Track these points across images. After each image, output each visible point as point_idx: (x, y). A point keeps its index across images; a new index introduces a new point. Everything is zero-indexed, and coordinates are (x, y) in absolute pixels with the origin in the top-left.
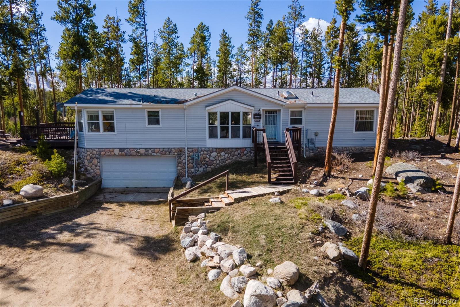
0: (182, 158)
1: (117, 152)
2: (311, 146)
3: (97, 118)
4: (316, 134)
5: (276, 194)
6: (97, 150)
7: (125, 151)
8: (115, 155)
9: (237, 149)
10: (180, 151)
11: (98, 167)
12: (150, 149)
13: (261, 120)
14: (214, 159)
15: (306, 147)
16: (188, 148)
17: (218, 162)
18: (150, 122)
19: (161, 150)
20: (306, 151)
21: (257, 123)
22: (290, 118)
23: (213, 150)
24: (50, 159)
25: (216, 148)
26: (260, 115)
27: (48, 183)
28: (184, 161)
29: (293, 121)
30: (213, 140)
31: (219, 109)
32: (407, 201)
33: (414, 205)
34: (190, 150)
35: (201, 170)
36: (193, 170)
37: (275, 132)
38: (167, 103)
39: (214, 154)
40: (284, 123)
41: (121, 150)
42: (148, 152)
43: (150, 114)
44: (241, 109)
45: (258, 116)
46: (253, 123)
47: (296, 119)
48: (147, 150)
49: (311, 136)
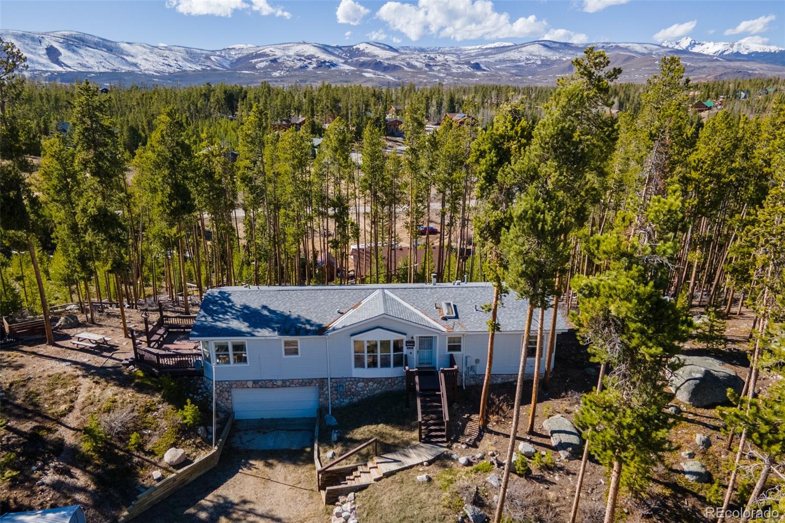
0: (325, 389)
1: (250, 384)
2: (471, 373)
3: (227, 349)
4: (477, 361)
5: (425, 463)
6: (227, 383)
7: (260, 383)
8: (248, 387)
9: (387, 379)
10: (322, 382)
11: (229, 401)
12: (288, 380)
13: (415, 347)
14: (360, 389)
15: (466, 375)
16: (331, 379)
17: (366, 392)
18: (287, 352)
19: (300, 381)
20: (466, 379)
21: (410, 351)
22: (447, 344)
23: (358, 380)
24: (183, 409)
25: (363, 379)
26: (413, 342)
27: (186, 439)
28: (326, 392)
29: (451, 348)
30: (360, 370)
31: (366, 337)
32: (551, 472)
33: (557, 478)
34: (334, 380)
35: (347, 401)
36: (337, 401)
37: (431, 357)
38: (307, 332)
39: (361, 384)
40: (441, 350)
41: (255, 382)
42: (286, 384)
43: (287, 343)
44: (392, 337)
45: (410, 343)
46: (405, 351)
47: (455, 346)
48: (284, 381)
49: (471, 363)
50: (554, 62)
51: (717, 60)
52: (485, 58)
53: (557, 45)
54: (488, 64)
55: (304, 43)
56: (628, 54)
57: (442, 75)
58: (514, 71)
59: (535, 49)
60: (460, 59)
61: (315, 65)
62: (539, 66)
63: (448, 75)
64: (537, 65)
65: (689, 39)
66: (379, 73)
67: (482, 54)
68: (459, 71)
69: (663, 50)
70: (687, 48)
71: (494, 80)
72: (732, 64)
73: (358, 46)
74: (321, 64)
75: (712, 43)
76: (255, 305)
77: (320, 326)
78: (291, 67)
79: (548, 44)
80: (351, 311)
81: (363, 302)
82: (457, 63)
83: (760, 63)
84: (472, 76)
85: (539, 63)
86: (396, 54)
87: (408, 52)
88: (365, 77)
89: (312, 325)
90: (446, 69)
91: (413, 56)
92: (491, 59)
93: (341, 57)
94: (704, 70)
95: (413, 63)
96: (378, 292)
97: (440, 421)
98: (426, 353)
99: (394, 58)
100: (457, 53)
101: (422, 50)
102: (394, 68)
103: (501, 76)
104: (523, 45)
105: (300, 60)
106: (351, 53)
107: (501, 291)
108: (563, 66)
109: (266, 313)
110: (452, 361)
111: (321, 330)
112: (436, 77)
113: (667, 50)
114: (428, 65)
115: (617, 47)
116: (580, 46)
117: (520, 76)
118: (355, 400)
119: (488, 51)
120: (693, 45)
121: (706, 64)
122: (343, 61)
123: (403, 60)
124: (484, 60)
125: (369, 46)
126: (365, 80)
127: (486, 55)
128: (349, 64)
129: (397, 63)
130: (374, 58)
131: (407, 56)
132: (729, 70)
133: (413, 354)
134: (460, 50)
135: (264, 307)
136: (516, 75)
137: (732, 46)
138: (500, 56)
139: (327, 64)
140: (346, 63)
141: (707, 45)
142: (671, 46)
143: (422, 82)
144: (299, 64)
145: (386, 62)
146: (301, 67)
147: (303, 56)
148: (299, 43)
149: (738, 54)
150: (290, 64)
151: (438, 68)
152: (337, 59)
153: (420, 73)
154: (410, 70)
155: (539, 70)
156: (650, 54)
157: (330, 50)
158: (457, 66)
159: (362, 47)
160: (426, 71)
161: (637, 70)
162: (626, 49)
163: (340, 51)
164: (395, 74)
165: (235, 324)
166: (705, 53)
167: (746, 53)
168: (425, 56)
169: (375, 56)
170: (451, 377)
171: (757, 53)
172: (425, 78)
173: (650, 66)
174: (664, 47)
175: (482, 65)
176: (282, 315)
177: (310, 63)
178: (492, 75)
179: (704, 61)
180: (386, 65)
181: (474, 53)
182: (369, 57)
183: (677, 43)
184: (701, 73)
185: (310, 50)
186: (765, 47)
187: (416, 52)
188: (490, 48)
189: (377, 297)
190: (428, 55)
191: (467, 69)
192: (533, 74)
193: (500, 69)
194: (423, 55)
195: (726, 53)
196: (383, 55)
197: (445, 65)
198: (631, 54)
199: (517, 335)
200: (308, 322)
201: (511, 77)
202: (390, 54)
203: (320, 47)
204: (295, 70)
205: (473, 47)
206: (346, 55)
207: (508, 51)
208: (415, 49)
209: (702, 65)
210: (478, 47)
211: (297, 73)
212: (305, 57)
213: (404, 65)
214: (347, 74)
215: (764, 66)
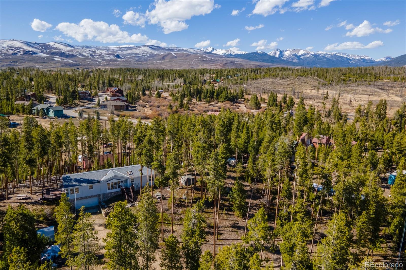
3: (73, 190)
4: (138, 184)
6: (73, 199)
8: (79, 200)
9: (116, 191)
10: (99, 195)
11: (74, 204)
14: (109, 196)
16: (102, 194)
17: (111, 196)
18: (90, 189)
19: (94, 196)
20: (136, 188)
23: (109, 193)
28: (101, 198)
29: (132, 182)
30: (109, 190)
31: (110, 182)
35: (106, 199)
36: (103, 200)
37: (127, 185)
38: (95, 183)
39: (110, 194)
40: (129, 182)
41: (81, 198)
42: (90, 197)
43: (90, 186)
44: (117, 181)
45: (122, 182)
46: (121, 184)
47: (133, 181)
48: (89, 196)
49: (137, 184)
50: (155, 55)
51: (223, 57)
52: (122, 52)
53: (156, 48)
54: (123, 55)
55: (13, 40)
56: (188, 53)
57: (100, 60)
58: (137, 59)
59: (146, 49)
60: (108, 52)
61: (22, 53)
62: (148, 57)
63: (103, 60)
64: (147, 56)
65: (212, 48)
66: (64, 58)
67: (120, 50)
68: (109, 58)
69: (201, 52)
70: (211, 51)
71: (127, 63)
72: (229, 59)
73: (49, 43)
74: (26, 53)
75: (220, 50)
76: (78, 178)
77: (98, 181)
78: (5, 53)
79: (151, 47)
80: (105, 176)
81: (108, 173)
82: (107, 54)
83: (239, 58)
84: (117, 61)
85: (149, 55)
86: (73, 49)
87: (79, 48)
88: (56, 60)
89: (95, 181)
90: (101, 57)
91: (83, 50)
92: (125, 53)
93: (39, 49)
94: (219, 61)
95: (83, 54)
96: (111, 171)
97: (131, 198)
98: (126, 184)
99: (72, 51)
100: (107, 49)
101: (87, 47)
102: (73, 56)
103: (130, 61)
104: (140, 47)
105: (12, 50)
106: (45, 47)
107: (142, 166)
108: (160, 57)
109: (82, 179)
110: (132, 185)
111: (99, 182)
112: (96, 61)
113: (203, 52)
114: (91, 55)
115: (183, 50)
116: (166, 48)
117: (140, 61)
118: (108, 198)
119: (123, 49)
120: (213, 50)
121: (219, 59)
122: (40, 51)
123: (77, 52)
124: (121, 53)
125: (56, 44)
126: (55, 62)
127: (122, 51)
128: (44, 53)
129: (74, 54)
130: (60, 51)
131: (79, 50)
132: (228, 62)
133: (123, 184)
134: (108, 48)
135: (81, 178)
136: (138, 61)
137: (228, 51)
138: (129, 52)
139: (30, 52)
140: (42, 52)
141: (219, 50)
142: (204, 50)
143: (89, 64)
144: (11, 52)
145: (67, 53)
146: (13, 54)
147: (13, 47)
148: (10, 40)
149: (231, 55)
150: (5, 52)
151: (97, 56)
152: (36, 50)
153: (88, 59)
154: (81, 57)
155: (149, 59)
156: (197, 53)
157: (31, 45)
158: (107, 56)
159: (52, 44)
160: (91, 58)
161: (192, 60)
162: (186, 51)
163: (38, 46)
164: (73, 59)
165: (75, 183)
166: (218, 54)
167: (234, 54)
168: (90, 50)
169: (60, 49)
170: (133, 188)
171: (238, 54)
172: (90, 62)
173: (197, 59)
174: (202, 51)
175: (120, 56)
176: (86, 179)
177: (19, 52)
178: (126, 61)
179: (218, 57)
180: (67, 54)
181: (115, 49)
182: (57, 49)
183: (207, 49)
184: (217, 63)
185: (18, 44)
186: (240, 52)
187: (84, 48)
188: (123, 48)
189: (111, 172)
190: (91, 50)
191: (113, 57)
192: (146, 60)
193: (129, 58)
194: (88, 50)
195: (226, 54)
196: (65, 49)
197: (101, 55)
198: (189, 53)
199: (146, 176)
200: (94, 180)
201: (136, 62)
202: (69, 49)
203: (24, 43)
204: (9, 55)
205: (115, 47)
206: (42, 48)
207: (133, 49)
208: (83, 47)
209: (217, 59)
210: (117, 46)
211: (10, 57)
212: (15, 48)
213: (78, 55)
214: (43, 58)
215: (241, 60)
